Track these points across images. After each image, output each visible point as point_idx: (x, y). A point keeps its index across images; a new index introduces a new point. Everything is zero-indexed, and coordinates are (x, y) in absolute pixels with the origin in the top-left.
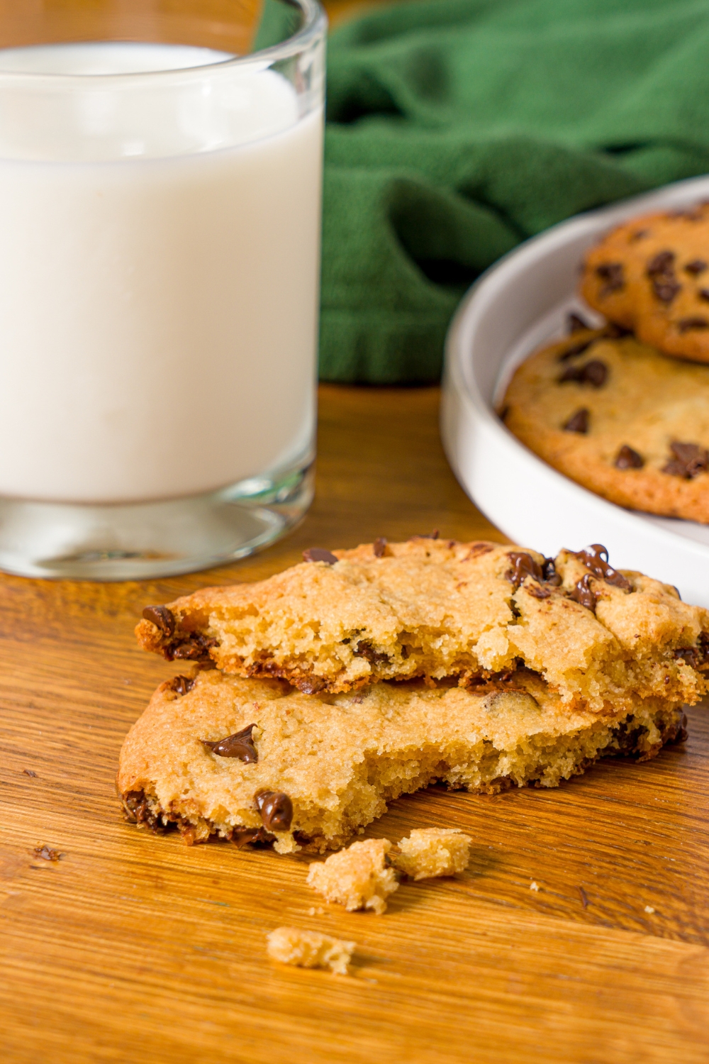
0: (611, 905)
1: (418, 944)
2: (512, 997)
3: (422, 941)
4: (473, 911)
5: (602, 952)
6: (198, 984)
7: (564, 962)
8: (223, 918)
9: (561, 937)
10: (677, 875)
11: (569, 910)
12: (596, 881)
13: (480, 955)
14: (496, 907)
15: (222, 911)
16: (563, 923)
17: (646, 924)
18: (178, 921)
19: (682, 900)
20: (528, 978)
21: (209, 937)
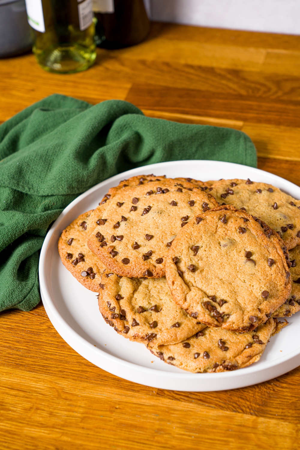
0: (234, 405)
1: (199, 423)
2: (222, 438)
4: (208, 411)
5: (236, 421)
6: (159, 443)
7: (229, 425)
8: (159, 420)
9: (227, 417)
10: (245, 393)
11: (226, 407)
12: (230, 397)
13: (213, 425)
14: (212, 408)
15: (157, 418)
16: (226, 412)
17: (242, 410)
18: (150, 422)
19: (248, 401)
20: (223, 432)
21: (157, 427)
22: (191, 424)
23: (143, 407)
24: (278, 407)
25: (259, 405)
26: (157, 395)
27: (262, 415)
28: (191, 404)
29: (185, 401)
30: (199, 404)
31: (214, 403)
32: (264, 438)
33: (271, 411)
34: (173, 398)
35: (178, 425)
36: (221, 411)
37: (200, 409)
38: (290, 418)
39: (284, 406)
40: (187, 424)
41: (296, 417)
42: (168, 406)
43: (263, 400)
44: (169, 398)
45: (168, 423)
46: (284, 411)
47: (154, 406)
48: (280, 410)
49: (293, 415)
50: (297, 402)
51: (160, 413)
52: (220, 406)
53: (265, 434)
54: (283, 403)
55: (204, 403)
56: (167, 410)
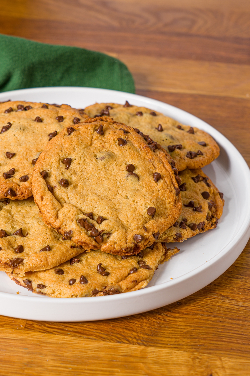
0: (118, 336)
1: (77, 355)
3: (78, 354)
4: (87, 342)
5: (121, 351)
7: (113, 356)
8: (28, 353)
9: (110, 348)
10: (131, 324)
11: (109, 339)
12: (113, 328)
13: (93, 357)
14: (91, 340)
15: (27, 351)
16: (108, 343)
17: (128, 341)
18: (17, 356)
19: (135, 332)
20: (106, 362)
21: (27, 360)
22: (67, 357)
23: (10, 341)
24: (171, 336)
25: (148, 335)
26: (25, 329)
27: (152, 344)
28: (67, 337)
29: (59, 334)
30: (76, 336)
31: (94, 334)
32: (155, 367)
33: (162, 341)
34: (45, 332)
35: (53, 358)
36: (103, 343)
37: (77, 341)
38: (185, 347)
39: (178, 335)
40: (63, 356)
41: (191, 345)
42: (39, 339)
43: (153, 330)
44: (40, 332)
45: (40, 356)
46: (177, 340)
47: (21, 340)
48: (173, 340)
49: (188, 344)
50: (192, 331)
51: (29, 346)
52: (101, 337)
53: (156, 363)
54: (176, 332)
55: (82, 336)
56: (38, 343)
